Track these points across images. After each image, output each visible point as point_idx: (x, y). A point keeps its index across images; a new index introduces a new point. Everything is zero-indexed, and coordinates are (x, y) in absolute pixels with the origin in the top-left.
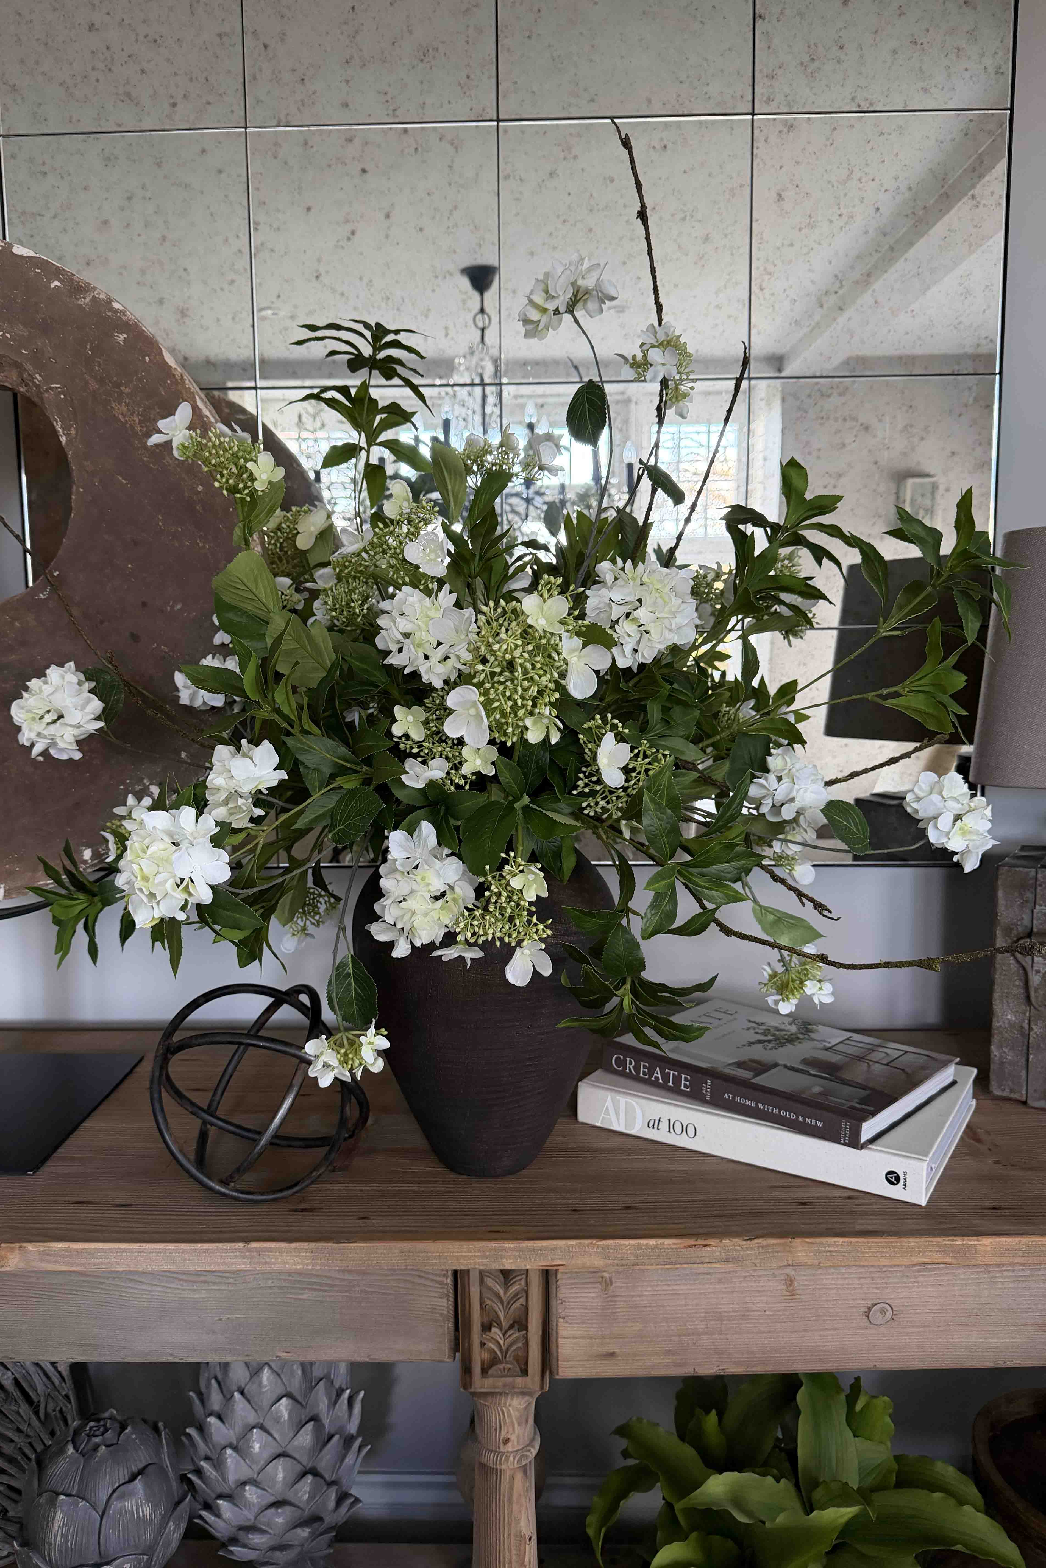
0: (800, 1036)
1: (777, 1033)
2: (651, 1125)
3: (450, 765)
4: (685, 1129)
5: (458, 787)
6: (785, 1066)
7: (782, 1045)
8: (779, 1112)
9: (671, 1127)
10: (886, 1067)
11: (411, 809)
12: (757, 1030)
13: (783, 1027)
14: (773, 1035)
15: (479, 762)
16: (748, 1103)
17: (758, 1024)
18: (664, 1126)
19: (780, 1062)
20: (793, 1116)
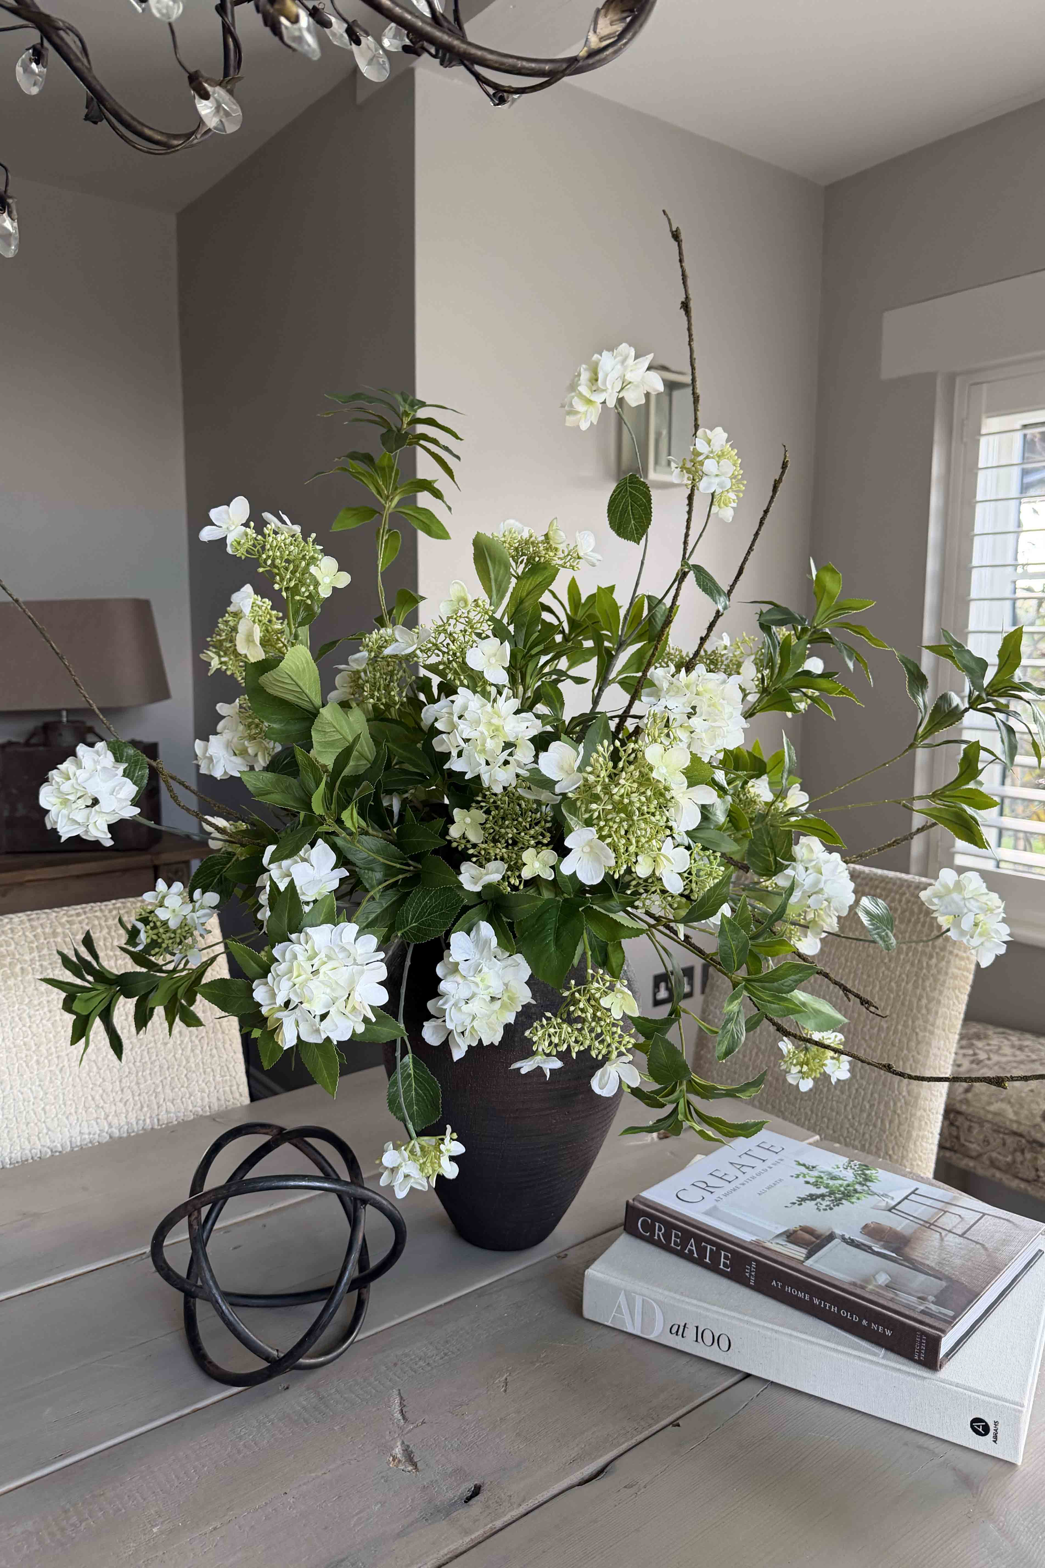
0: (858, 1187)
1: (831, 1182)
2: (674, 1330)
3: (506, 866)
4: (716, 1340)
5: (514, 888)
6: (843, 1239)
7: (838, 1202)
8: (839, 1311)
9: (699, 1335)
10: (961, 1240)
11: (466, 909)
12: (808, 1179)
13: (836, 1172)
14: (827, 1186)
15: (537, 865)
16: (801, 1295)
17: (808, 1168)
18: (691, 1333)
19: (838, 1232)
20: (856, 1319)
